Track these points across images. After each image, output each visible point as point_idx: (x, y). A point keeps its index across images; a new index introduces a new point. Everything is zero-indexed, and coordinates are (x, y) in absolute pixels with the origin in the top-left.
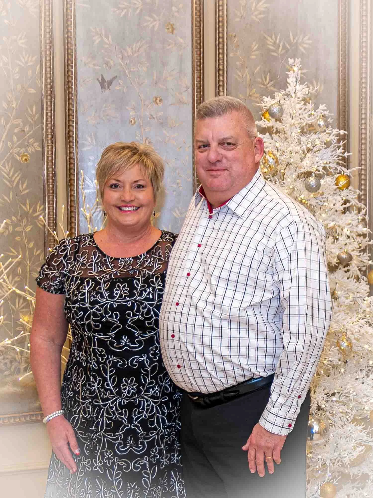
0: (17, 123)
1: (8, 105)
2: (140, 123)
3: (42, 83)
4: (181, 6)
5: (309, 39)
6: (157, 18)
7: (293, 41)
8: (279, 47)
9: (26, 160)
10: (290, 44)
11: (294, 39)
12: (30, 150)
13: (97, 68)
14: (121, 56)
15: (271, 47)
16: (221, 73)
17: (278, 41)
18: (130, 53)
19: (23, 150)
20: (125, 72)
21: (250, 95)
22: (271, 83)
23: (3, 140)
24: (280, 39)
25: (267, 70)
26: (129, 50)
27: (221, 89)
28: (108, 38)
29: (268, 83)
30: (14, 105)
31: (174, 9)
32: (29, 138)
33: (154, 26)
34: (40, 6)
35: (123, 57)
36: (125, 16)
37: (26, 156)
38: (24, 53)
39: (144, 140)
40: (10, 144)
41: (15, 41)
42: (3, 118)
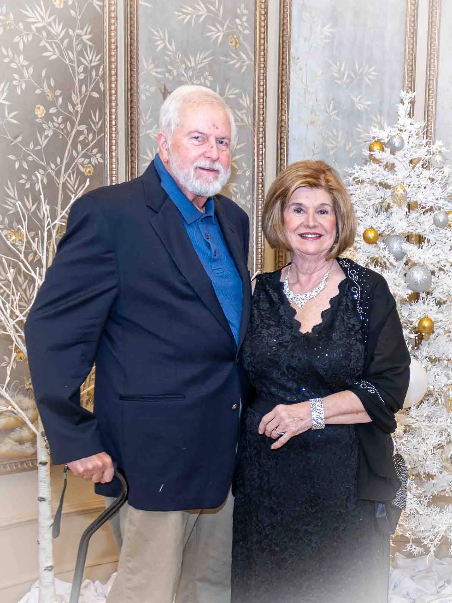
0: (82, 129)
1: (74, 108)
3: (105, 87)
5: (375, 71)
6: (221, 29)
7: (359, 70)
8: (344, 75)
9: (89, 172)
10: (355, 73)
11: (359, 69)
12: (93, 161)
13: (160, 76)
14: (184, 66)
15: (336, 75)
17: (343, 69)
18: (193, 64)
19: (86, 161)
22: (335, 112)
23: (68, 147)
24: (345, 66)
25: (331, 98)
26: (192, 60)
27: (283, 113)
28: (171, 45)
29: (332, 111)
30: (79, 109)
32: (93, 147)
33: (217, 38)
35: (186, 68)
37: (90, 167)
38: (88, 50)
40: (74, 153)
41: (81, 36)
42: (68, 123)
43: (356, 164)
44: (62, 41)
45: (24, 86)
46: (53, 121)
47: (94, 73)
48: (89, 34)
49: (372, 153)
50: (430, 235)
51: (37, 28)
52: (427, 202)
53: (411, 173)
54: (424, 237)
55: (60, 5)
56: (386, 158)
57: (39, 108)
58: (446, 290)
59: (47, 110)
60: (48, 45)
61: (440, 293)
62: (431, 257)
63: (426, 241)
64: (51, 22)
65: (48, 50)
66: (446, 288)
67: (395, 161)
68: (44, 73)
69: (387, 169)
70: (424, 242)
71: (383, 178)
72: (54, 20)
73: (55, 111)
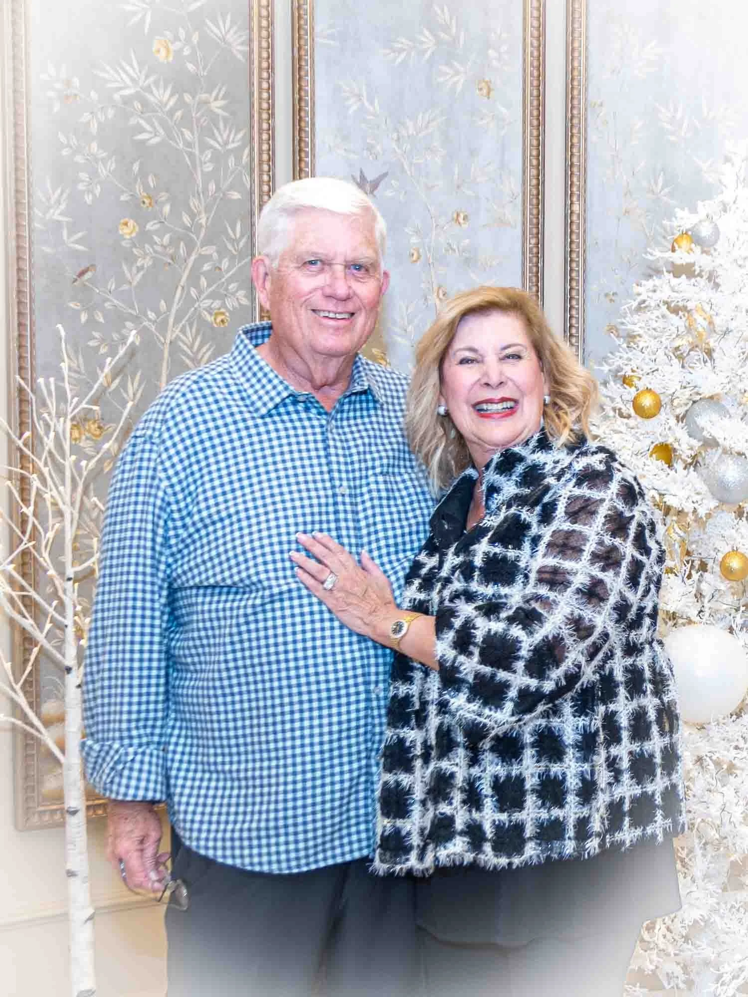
0: (208, 253)
1: (193, 220)
2: (427, 259)
3: (252, 181)
4: (504, 48)
6: (462, 69)
7: (708, 115)
8: (681, 126)
9: (222, 321)
10: (702, 120)
11: (709, 112)
12: (230, 303)
13: (352, 156)
14: (394, 135)
15: (668, 127)
16: (575, 170)
17: (679, 115)
18: (411, 131)
19: (217, 304)
20: (402, 165)
21: (627, 212)
22: (666, 190)
23: (182, 283)
24: (684, 111)
25: (658, 167)
26: (410, 124)
27: (575, 199)
28: (372, 103)
29: (662, 189)
30: (203, 221)
31: (491, 52)
32: (230, 280)
33: (455, 83)
34: (251, 40)
35: (398, 139)
36: (404, 63)
37: (223, 314)
38: (221, 125)
39: (435, 288)
40: (193, 292)
41: (207, 102)
42: (182, 244)
44: (171, 113)
45: (98, 191)
46: (153, 243)
47: (231, 161)
48: (224, 98)
51: (122, 96)
55: (167, 57)
57: (126, 224)
59: (142, 227)
60: (142, 122)
64: (149, 86)
65: (143, 130)
68: (136, 167)
72: (156, 83)
73: (157, 226)
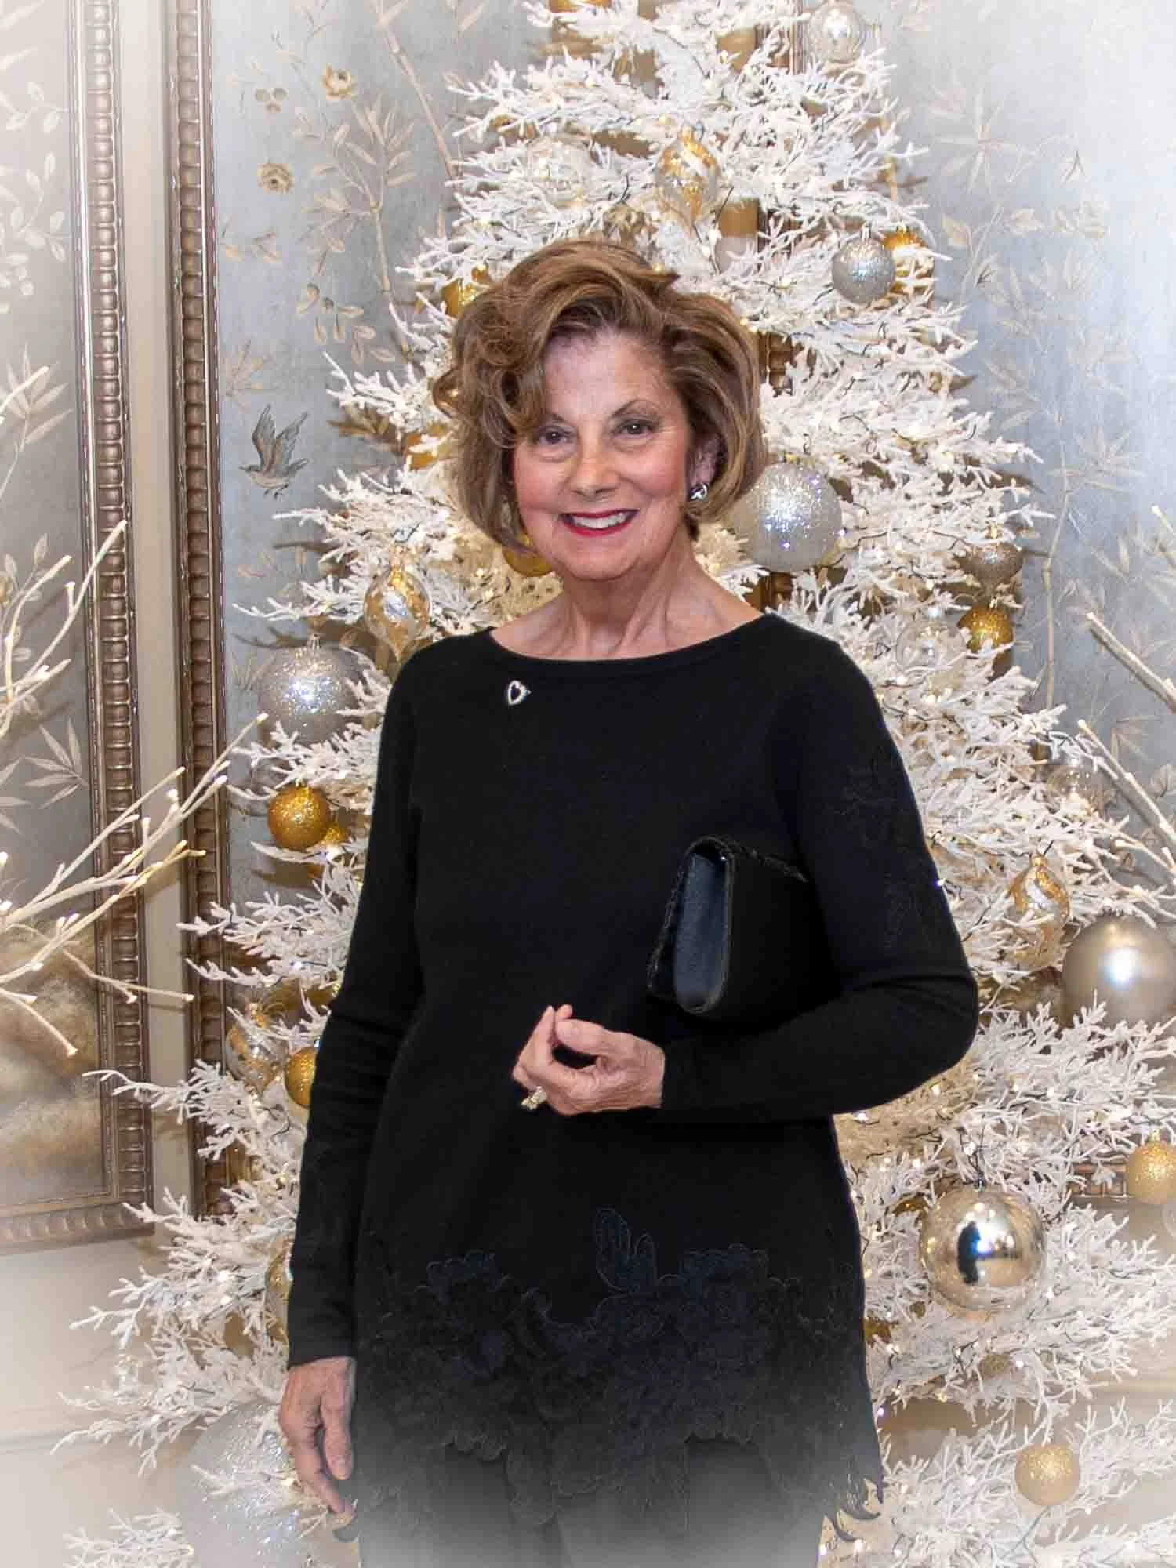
43: (496, 64)
49: (565, 17)
50: (820, 333)
52: (798, 203)
53: (728, 87)
54: (794, 342)
56: (621, 33)
58: (900, 555)
61: (873, 569)
62: (836, 427)
63: (801, 357)
66: (899, 546)
67: (660, 45)
69: (625, 78)
70: (794, 364)
71: (616, 115)
